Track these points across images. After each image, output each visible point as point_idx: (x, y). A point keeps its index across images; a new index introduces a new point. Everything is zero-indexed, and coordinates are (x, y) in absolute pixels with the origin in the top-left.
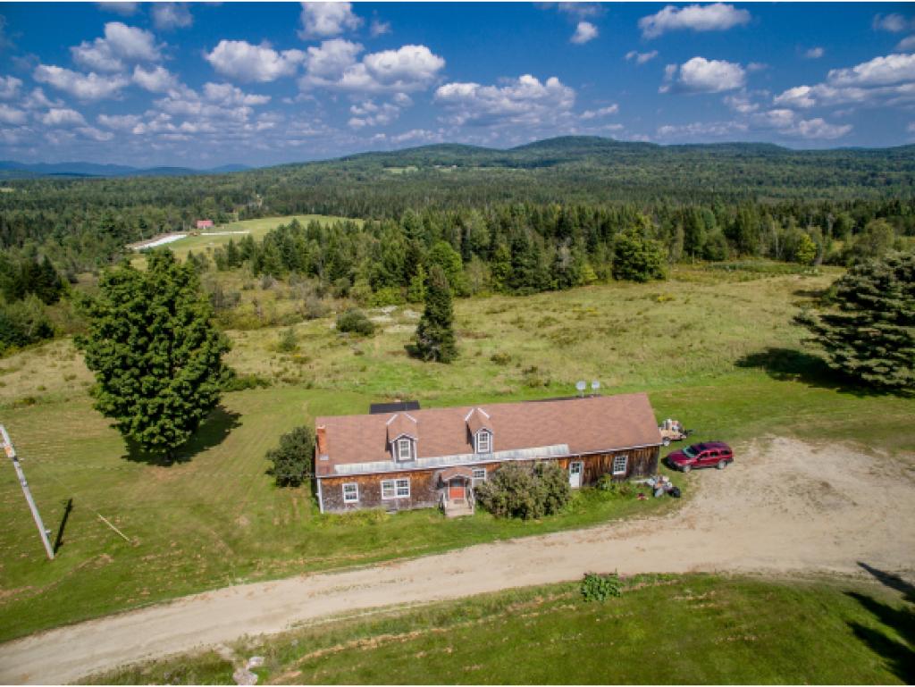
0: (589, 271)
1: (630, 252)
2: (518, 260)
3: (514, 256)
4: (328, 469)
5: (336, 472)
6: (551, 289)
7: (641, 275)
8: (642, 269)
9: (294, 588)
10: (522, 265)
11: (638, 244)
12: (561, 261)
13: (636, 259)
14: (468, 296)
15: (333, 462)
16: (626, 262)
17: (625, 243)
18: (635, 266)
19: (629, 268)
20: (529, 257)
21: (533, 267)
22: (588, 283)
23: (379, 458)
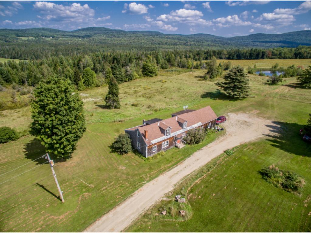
0: (135, 74)
2: (115, 73)
3: (113, 71)
4: (149, 143)
5: (152, 143)
6: (126, 81)
7: (151, 75)
8: (151, 73)
9: (163, 178)
10: (116, 74)
11: (150, 65)
12: (128, 72)
13: (150, 70)
14: (99, 86)
15: (150, 140)
16: (147, 71)
17: (146, 65)
18: (149, 72)
19: (147, 72)
20: (118, 71)
21: (120, 74)
22: (136, 79)
23: (161, 136)
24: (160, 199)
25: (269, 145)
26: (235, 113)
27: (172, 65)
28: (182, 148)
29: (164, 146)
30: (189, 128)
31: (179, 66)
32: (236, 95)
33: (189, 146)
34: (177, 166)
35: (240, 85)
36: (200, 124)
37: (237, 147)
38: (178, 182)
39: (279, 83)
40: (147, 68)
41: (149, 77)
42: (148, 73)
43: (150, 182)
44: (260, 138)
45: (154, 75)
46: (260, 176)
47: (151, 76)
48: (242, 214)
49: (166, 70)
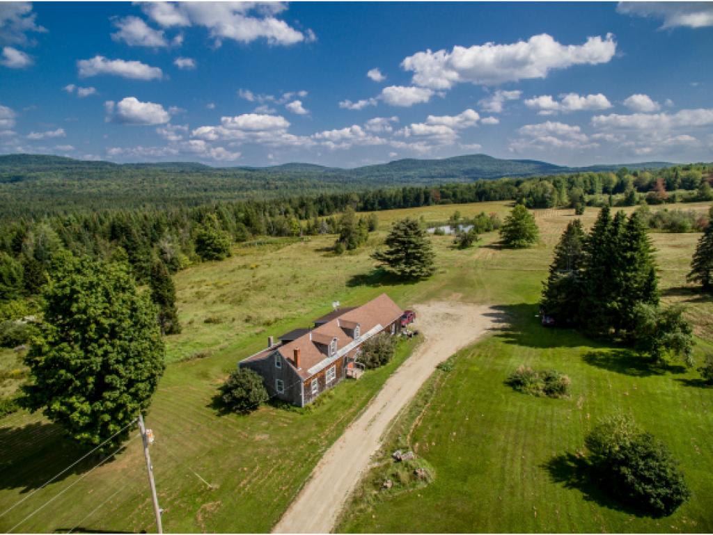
0: (184, 258)
1: (211, 241)
2: (135, 258)
3: (130, 254)
4: (306, 374)
5: (310, 374)
7: (220, 255)
8: (219, 251)
10: (139, 261)
11: (214, 234)
12: (166, 253)
13: (216, 245)
15: (305, 370)
16: (209, 248)
17: (205, 235)
18: (215, 250)
19: (208, 251)
20: (143, 254)
21: (148, 261)
22: (186, 267)
23: (322, 359)
24: (367, 467)
25: (501, 344)
26: (425, 304)
27: (256, 232)
28: (360, 378)
29: (330, 377)
30: (364, 338)
31: (270, 233)
32: (414, 271)
33: (370, 372)
34: (367, 408)
35: (418, 253)
36: (378, 328)
37: (454, 356)
38: (384, 433)
39: (474, 243)
40: (208, 241)
41: (214, 262)
42: (212, 253)
43: (332, 447)
44: (484, 336)
45: (224, 255)
46: (510, 389)
47: (218, 259)
48: (510, 448)
49: (244, 243)
